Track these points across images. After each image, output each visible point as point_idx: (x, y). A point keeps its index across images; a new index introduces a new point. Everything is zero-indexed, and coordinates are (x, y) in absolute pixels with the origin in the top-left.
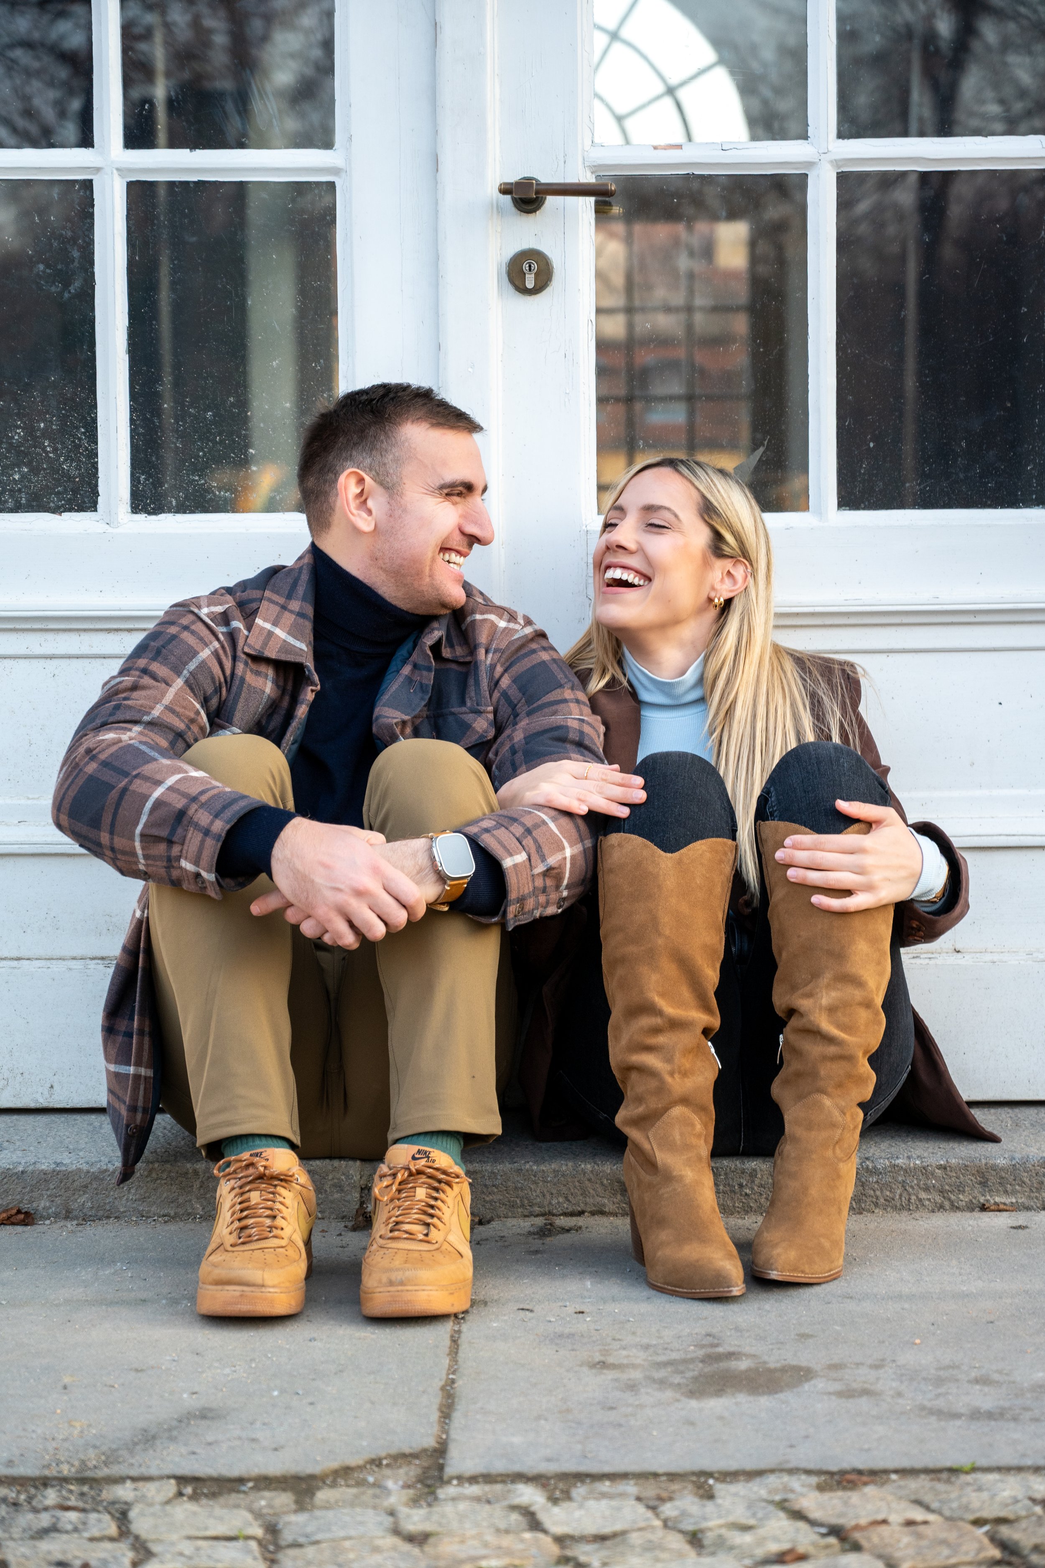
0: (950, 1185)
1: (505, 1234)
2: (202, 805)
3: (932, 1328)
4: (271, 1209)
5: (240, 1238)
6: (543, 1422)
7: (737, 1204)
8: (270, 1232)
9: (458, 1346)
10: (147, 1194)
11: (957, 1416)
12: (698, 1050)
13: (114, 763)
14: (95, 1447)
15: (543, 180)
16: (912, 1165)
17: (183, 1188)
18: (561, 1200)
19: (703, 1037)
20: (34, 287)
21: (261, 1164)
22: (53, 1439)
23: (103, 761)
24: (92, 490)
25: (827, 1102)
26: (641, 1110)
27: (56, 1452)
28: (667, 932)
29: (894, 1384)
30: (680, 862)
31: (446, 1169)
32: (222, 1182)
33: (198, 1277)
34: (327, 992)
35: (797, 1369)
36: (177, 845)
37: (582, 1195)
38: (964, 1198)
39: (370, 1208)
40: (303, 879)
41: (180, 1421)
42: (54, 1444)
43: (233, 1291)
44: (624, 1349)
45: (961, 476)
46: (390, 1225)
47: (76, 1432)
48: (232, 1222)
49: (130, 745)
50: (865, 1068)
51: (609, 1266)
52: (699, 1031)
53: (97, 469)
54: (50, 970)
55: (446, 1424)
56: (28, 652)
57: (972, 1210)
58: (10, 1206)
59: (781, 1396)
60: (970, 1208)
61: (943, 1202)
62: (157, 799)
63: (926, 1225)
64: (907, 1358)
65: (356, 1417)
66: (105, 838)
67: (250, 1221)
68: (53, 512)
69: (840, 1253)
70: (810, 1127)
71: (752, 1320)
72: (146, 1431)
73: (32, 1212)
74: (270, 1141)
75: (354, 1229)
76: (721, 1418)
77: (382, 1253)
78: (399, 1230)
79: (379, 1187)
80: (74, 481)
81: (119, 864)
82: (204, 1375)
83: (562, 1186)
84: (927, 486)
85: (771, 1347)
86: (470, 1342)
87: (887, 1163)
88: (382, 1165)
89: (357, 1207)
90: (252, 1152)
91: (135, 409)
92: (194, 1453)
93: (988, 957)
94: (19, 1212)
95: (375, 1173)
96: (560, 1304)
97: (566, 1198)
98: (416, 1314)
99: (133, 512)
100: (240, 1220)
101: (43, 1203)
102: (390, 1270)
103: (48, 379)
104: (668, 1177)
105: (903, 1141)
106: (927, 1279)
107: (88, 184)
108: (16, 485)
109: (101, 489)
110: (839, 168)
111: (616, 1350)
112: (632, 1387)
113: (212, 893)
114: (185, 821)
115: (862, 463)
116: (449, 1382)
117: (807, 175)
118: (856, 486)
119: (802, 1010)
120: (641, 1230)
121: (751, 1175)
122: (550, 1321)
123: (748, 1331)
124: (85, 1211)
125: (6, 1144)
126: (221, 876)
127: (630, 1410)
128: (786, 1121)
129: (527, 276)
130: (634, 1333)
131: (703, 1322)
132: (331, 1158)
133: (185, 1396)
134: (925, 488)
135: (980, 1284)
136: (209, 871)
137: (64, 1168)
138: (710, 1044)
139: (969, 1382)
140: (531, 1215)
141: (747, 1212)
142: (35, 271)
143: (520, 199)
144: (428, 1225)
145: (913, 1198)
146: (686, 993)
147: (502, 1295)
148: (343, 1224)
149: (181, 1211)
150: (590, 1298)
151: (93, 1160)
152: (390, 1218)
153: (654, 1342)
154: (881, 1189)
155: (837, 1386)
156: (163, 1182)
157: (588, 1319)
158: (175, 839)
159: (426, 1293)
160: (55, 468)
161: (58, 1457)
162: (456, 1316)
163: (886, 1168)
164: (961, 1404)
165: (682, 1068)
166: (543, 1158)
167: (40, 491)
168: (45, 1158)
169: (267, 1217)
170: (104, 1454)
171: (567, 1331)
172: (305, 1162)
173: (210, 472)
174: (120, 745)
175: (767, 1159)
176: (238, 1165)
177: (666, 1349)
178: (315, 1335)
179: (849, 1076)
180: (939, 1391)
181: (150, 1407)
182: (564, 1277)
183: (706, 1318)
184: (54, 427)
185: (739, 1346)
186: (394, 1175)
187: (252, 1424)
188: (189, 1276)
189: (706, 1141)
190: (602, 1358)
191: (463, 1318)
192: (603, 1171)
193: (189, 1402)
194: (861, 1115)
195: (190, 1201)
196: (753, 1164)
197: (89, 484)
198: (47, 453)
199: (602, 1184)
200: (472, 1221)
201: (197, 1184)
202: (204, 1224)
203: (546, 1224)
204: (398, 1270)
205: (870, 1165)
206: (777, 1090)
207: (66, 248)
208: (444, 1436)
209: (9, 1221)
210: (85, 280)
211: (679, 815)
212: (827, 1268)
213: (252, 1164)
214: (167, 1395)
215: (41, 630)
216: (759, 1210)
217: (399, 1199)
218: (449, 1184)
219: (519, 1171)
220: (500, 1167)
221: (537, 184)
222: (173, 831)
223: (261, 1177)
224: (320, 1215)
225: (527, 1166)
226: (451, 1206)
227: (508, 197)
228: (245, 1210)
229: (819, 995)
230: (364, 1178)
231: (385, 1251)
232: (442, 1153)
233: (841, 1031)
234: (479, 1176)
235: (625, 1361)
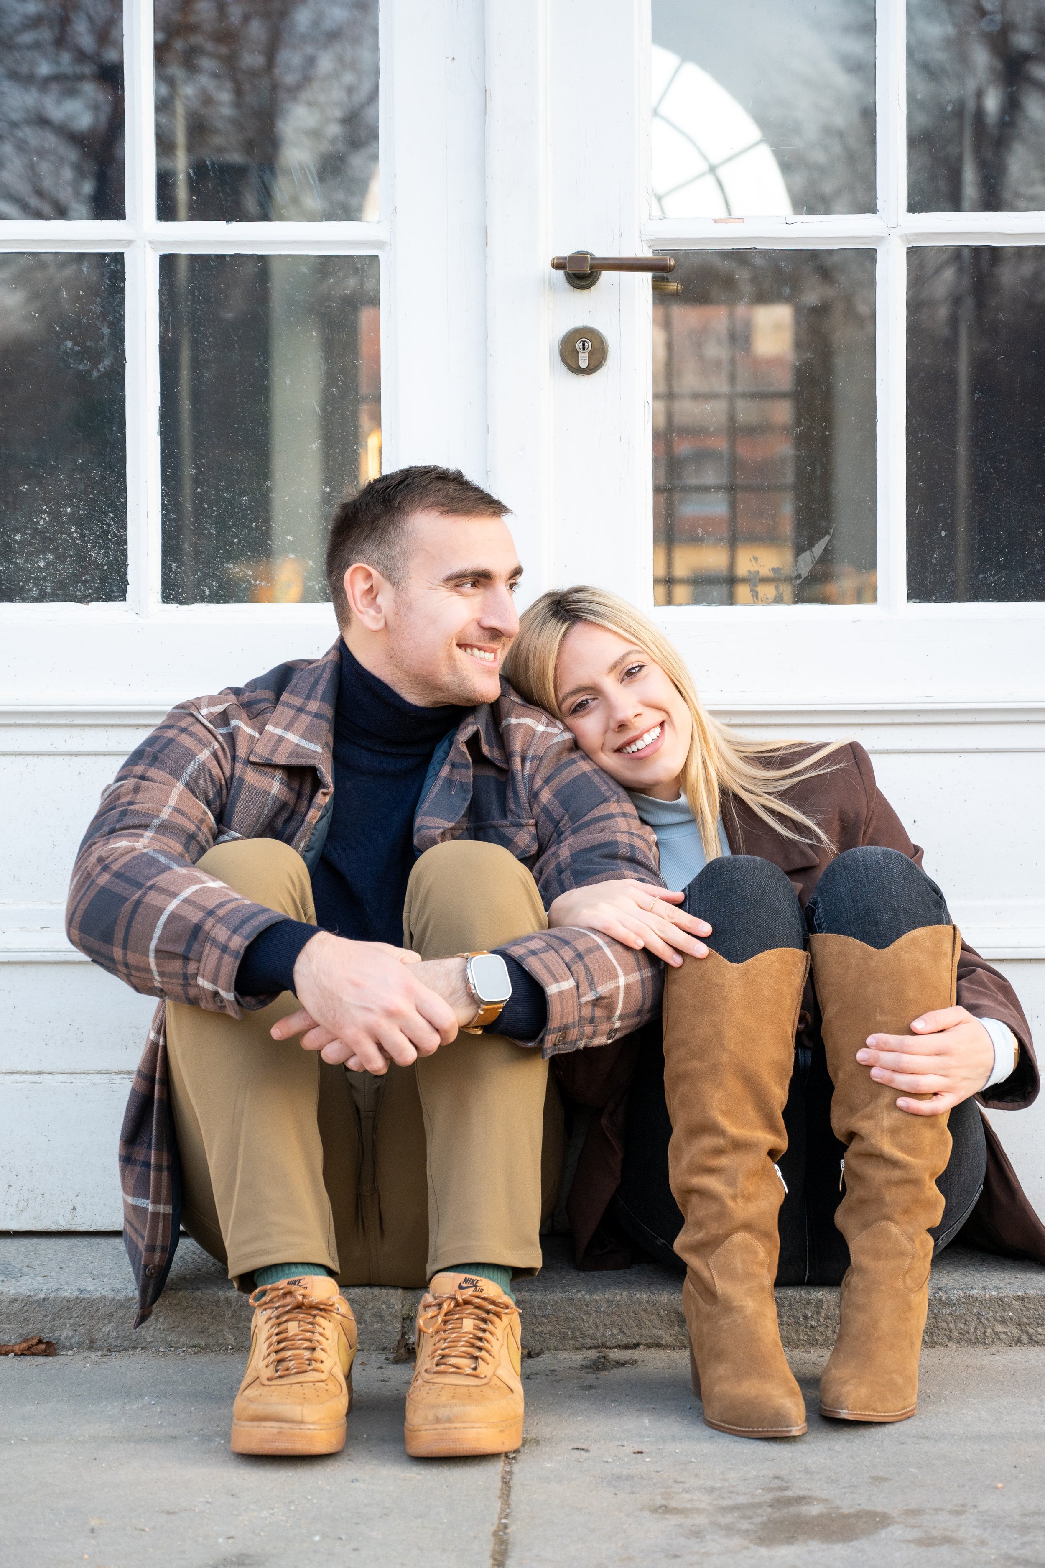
0: (1028, 1318)
1: (556, 1368)
2: (220, 920)
3: (1014, 1471)
4: (310, 1341)
5: (277, 1371)
7: (802, 1337)
8: (309, 1365)
9: (510, 1488)
10: (176, 1324)
12: (765, 1173)
13: (127, 874)
15: (598, 254)
16: (987, 1296)
17: (214, 1318)
18: (615, 1331)
19: (769, 1159)
20: (61, 364)
21: (299, 1292)
23: (116, 872)
24: (121, 578)
25: (894, 1229)
26: (700, 1236)
28: (732, 1047)
29: (977, 1532)
30: (747, 973)
31: (494, 1298)
32: (258, 1311)
33: (232, 1412)
34: (358, 1111)
35: (873, 1514)
36: (193, 962)
37: (637, 1326)
38: (1043, 1332)
40: (330, 997)
43: (270, 1428)
44: (687, 1492)
45: (1038, 567)
46: (436, 1359)
48: (269, 1355)
49: (143, 854)
50: (933, 1191)
51: (668, 1403)
52: (765, 1152)
53: (126, 556)
54: (73, 1085)
56: (52, 749)
58: (31, 1336)
59: (856, 1544)
61: (1020, 1336)
62: (172, 912)
63: (1003, 1361)
64: (990, 1503)
66: (117, 953)
67: (288, 1353)
68: (80, 602)
69: (913, 1390)
70: (877, 1256)
71: (823, 1461)
73: (54, 1342)
74: (306, 1269)
75: (396, 1361)
77: (428, 1388)
78: (445, 1364)
79: (424, 1318)
80: (103, 569)
81: (133, 980)
82: (240, 1518)
83: (616, 1317)
84: (1002, 577)
85: (843, 1490)
86: (522, 1484)
87: (962, 1294)
88: (426, 1294)
89: (398, 1338)
90: (290, 1280)
91: (167, 493)
94: (40, 1342)
95: (418, 1302)
96: (618, 1443)
97: (620, 1329)
98: (465, 1454)
99: (164, 602)
100: (277, 1352)
101: (66, 1333)
102: (435, 1406)
103: (75, 461)
104: (728, 1308)
105: (978, 1270)
106: (1007, 1418)
107: (118, 257)
108: (41, 572)
109: (130, 577)
110: (909, 243)
111: (679, 1494)
112: (697, 1533)
113: (231, 1012)
114: (201, 936)
115: (934, 553)
116: (502, 1526)
117: (875, 250)
118: (927, 578)
119: (863, 1132)
120: (699, 1363)
121: (817, 1306)
122: (607, 1462)
123: (818, 1473)
124: (109, 1341)
125: (26, 1269)
126: (240, 994)
127: (696, 1558)
128: (851, 1251)
129: (580, 355)
130: (697, 1475)
131: (770, 1463)
132: (370, 1285)
133: (220, 1540)
134: (1000, 579)
136: (228, 990)
137: (88, 1296)
138: (776, 1166)
140: (583, 1347)
141: (812, 1346)
142: (63, 348)
143: (574, 274)
144: (476, 1358)
145: (989, 1331)
146: (751, 1112)
147: (555, 1433)
148: (384, 1357)
149: (212, 1341)
150: (648, 1437)
151: (119, 1287)
152: (436, 1351)
153: (719, 1485)
154: (955, 1322)
155: (917, 1534)
156: (194, 1310)
157: (648, 1460)
158: (191, 956)
159: (475, 1430)
160: (82, 555)
162: (506, 1455)
163: (960, 1299)
165: (745, 1192)
166: (596, 1287)
167: (67, 579)
168: (68, 1284)
169: (306, 1349)
171: (625, 1472)
172: (343, 1290)
173: (246, 560)
174: (134, 853)
175: (834, 1289)
176: (275, 1293)
177: (732, 1492)
178: (357, 1476)
179: (917, 1201)
180: (1025, 1539)
181: (184, 1552)
182: (620, 1414)
183: (773, 1459)
184: (81, 512)
185: (809, 1490)
186: (440, 1305)
188: (221, 1411)
189: (769, 1270)
190: (664, 1502)
191: (514, 1458)
192: (660, 1301)
193: (225, 1548)
194: (931, 1242)
195: (222, 1331)
196: (819, 1294)
197: (118, 572)
198: (74, 539)
199: (658, 1314)
200: (522, 1353)
201: (229, 1314)
202: (236, 1355)
203: (599, 1358)
204: (445, 1406)
205: (943, 1296)
206: (841, 1218)
207: (96, 325)
209: (29, 1351)
210: (115, 358)
211: (747, 923)
212: (900, 1406)
213: (290, 1293)
214: (201, 1539)
215: (66, 726)
216: (826, 1344)
217: (445, 1331)
218: (498, 1315)
219: (571, 1300)
220: (550, 1296)
221: (592, 259)
222: (189, 947)
223: (299, 1306)
224: (359, 1347)
225: (579, 1295)
226: (500, 1338)
227: (561, 273)
228: (282, 1341)
229: (880, 1116)
230: (406, 1307)
231: (430, 1386)
232: (490, 1282)
233: (905, 1153)
234: (528, 1305)
235: (689, 1506)
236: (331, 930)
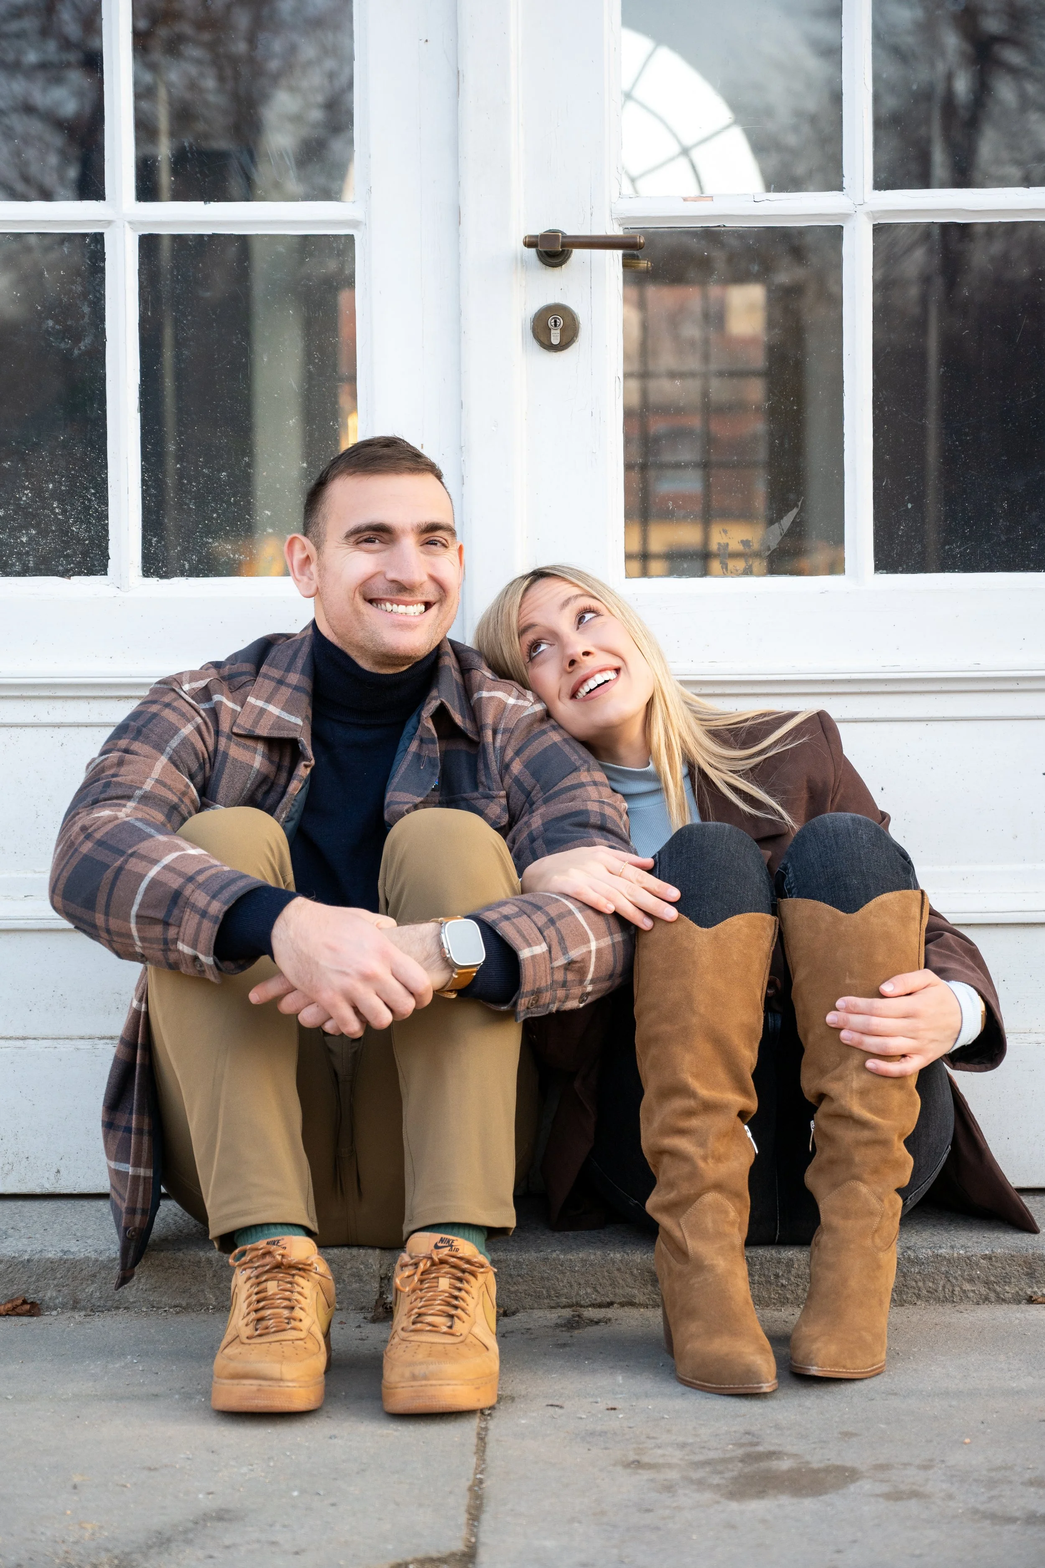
0: (996, 1277)
1: (531, 1326)
2: (200, 886)
3: (982, 1426)
4: (289, 1300)
5: (256, 1330)
6: (576, 1525)
7: (773, 1296)
8: (288, 1323)
9: (485, 1444)
10: (158, 1284)
11: (1012, 1520)
12: (735, 1134)
13: (109, 842)
14: (107, 1550)
15: (569, 232)
16: (955, 1255)
17: (195, 1278)
18: (589, 1290)
19: (739, 1120)
20: (43, 344)
21: (278, 1252)
22: (63, 1542)
23: (99, 841)
24: (103, 553)
25: (863, 1189)
26: (672, 1196)
27: (67, 1555)
28: (702, 1010)
29: (944, 1486)
30: (716, 937)
31: (470, 1258)
32: (238, 1271)
33: (212, 1370)
34: (336, 1074)
35: (842, 1469)
36: (173, 927)
37: (611, 1285)
38: (1010, 1290)
39: (390, 1299)
40: (307, 961)
41: (196, 1523)
42: (65, 1548)
43: (250, 1385)
44: (659, 1447)
45: (1003, 538)
46: (413, 1317)
47: (87, 1535)
48: (248, 1314)
49: (126, 823)
50: (901, 1152)
51: (641, 1360)
52: (734, 1113)
53: (107, 531)
54: (57, 1050)
55: (475, 1526)
56: (35, 720)
57: (1019, 1302)
58: (15, 1296)
59: (826, 1498)
60: (1017, 1300)
61: (988, 1294)
62: (153, 878)
63: (971, 1318)
64: (957, 1458)
65: (380, 1519)
66: (99, 919)
67: (268, 1312)
68: (62, 576)
69: (882, 1347)
70: (847, 1215)
71: (793, 1417)
72: (160, 1533)
73: (38, 1302)
74: (285, 1229)
75: (374, 1320)
76: (764, 1521)
77: (405, 1346)
78: (422, 1322)
79: (400, 1277)
80: (84, 544)
81: (115, 946)
82: (220, 1474)
83: (590, 1277)
84: (967, 548)
85: (813, 1446)
86: (497, 1440)
87: (930, 1253)
88: (403, 1254)
89: (376, 1297)
90: (269, 1240)
91: (147, 469)
92: (211, 1557)
93: (1033, 1038)
94: (25, 1302)
95: (395, 1262)
96: (591, 1400)
97: (594, 1288)
98: (441, 1410)
99: (144, 576)
100: (256, 1311)
101: (50, 1293)
102: (412, 1364)
103: (57, 438)
104: (699, 1267)
105: (946, 1230)
106: (975, 1375)
107: (98, 237)
108: (23, 547)
109: (111, 552)
110: (875, 220)
111: (652, 1449)
112: (669, 1488)
113: (211, 976)
114: (181, 902)
115: (900, 524)
116: (477, 1482)
117: (842, 227)
118: (893, 549)
119: (832, 1094)
120: (671, 1321)
121: (787, 1265)
122: (581, 1418)
123: (789, 1429)
124: (93, 1301)
125: (10, 1231)
126: (219, 959)
127: (667, 1512)
128: (821, 1211)
129: (552, 331)
130: (669, 1431)
131: (741, 1419)
132: (349, 1245)
133: (201, 1496)
134: (965, 550)
135: (1030, 1379)
136: (207, 954)
137: (72, 1257)
138: (746, 1127)
139: (1023, 1483)
140: (558, 1306)
141: (783, 1304)
142: (44, 327)
143: (546, 252)
144: (452, 1316)
145: (957, 1289)
146: (721, 1075)
147: (530, 1390)
148: (362, 1316)
149: (193, 1301)
150: (622, 1393)
151: (102, 1248)
152: (412, 1310)
153: (691, 1441)
154: (924, 1280)
155: (885, 1488)
156: (175, 1271)
157: (621, 1416)
158: (171, 921)
159: (451, 1387)
160: (64, 531)
161: (68, 1561)
162: (482, 1411)
163: (928, 1258)
164: (1015, 1508)
165: (716, 1153)
167: (49, 554)
168: (52, 1245)
169: (285, 1307)
170: (116, 1558)
171: (599, 1428)
172: (322, 1250)
173: (225, 534)
174: (117, 822)
175: (804, 1248)
176: (254, 1253)
177: (704, 1448)
178: (335, 1432)
179: (885, 1161)
180: (992, 1493)
181: (164, 1508)
182: (594, 1371)
183: (744, 1415)
184: (63, 488)
185: (780, 1445)
186: (416, 1265)
187: (271, 1526)
188: (203, 1369)
189: (740, 1229)
190: (637, 1458)
191: (489, 1415)
192: (633, 1261)
193: (205, 1503)
194: (900, 1201)
195: (203, 1291)
196: (789, 1253)
197: (99, 546)
198: (56, 514)
199: (632, 1273)
200: (497, 1312)
201: (209, 1274)
202: (217, 1315)
203: (573, 1316)
204: (421, 1363)
205: (912, 1256)
206: (811, 1178)
207: (77, 304)
208: (473, 1540)
209: (13, 1312)
210: (96, 337)
211: (716, 888)
212: (870, 1363)
213: (269, 1253)
214: (181, 1495)
215: (49, 698)
216: (796, 1302)
217: (421, 1290)
218: (473, 1274)
219: (545, 1260)
220: (525, 1256)
221: (563, 237)
222: (169, 912)
223: (278, 1266)
224: (338, 1306)
225: (554, 1255)
226: (476, 1297)
227: (533, 251)
228: (262, 1300)
229: (849, 1078)
230: (384, 1267)
231: (407, 1344)
232: (466, 1242)
233: (874, 1114)
234: (503, 1265)
235: (661, 1461)
236: (308, 895)
